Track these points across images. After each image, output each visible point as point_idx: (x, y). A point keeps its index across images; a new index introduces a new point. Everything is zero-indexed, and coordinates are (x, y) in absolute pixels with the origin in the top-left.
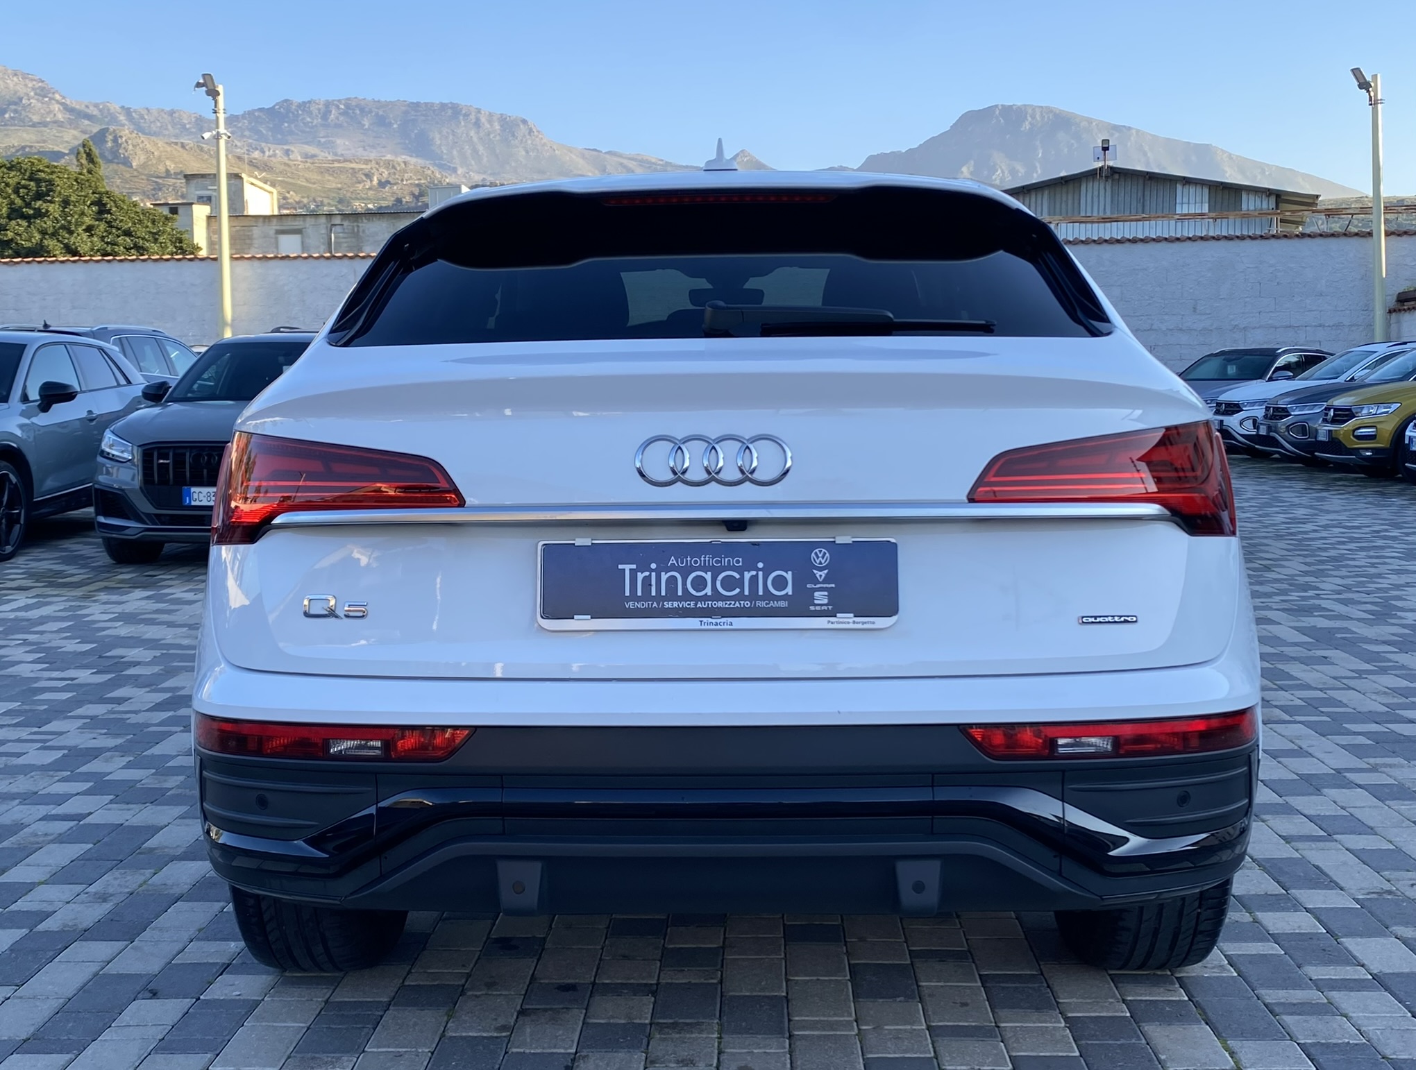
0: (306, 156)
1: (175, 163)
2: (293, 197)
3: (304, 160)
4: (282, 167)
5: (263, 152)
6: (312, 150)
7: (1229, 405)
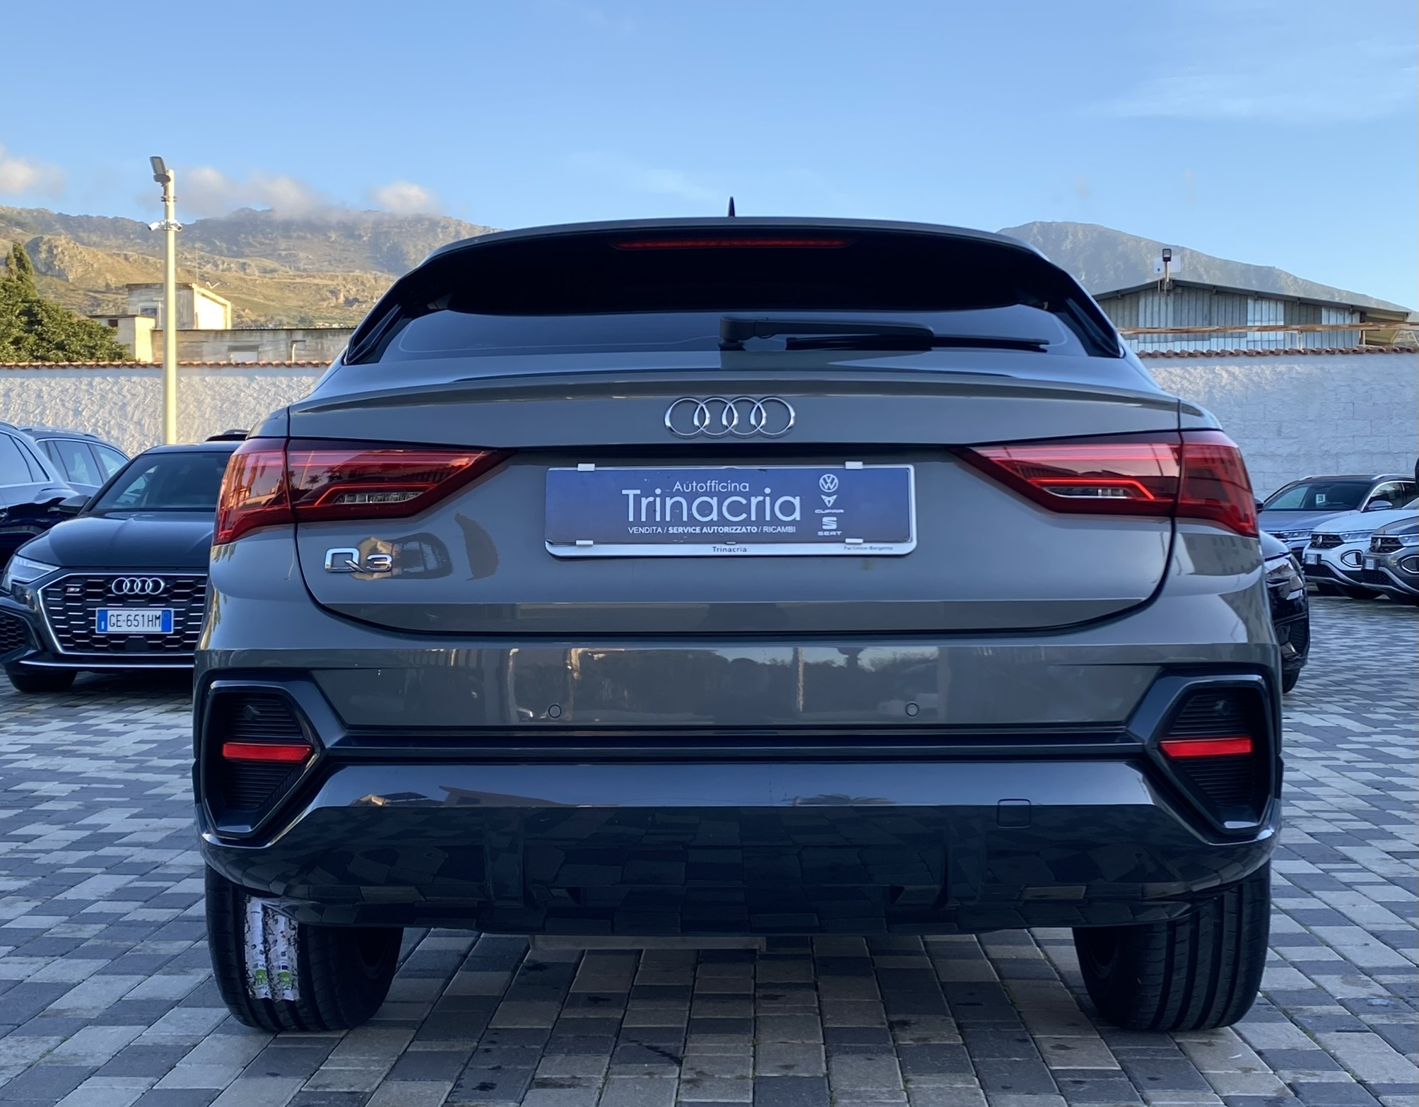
0: (265, 271)
1: (117, 277)
2: (249, 316)
3: (262, 275)
4: (237, 283)
5: (217, 266)
6: (270, 264)
7: (1326, 537)
